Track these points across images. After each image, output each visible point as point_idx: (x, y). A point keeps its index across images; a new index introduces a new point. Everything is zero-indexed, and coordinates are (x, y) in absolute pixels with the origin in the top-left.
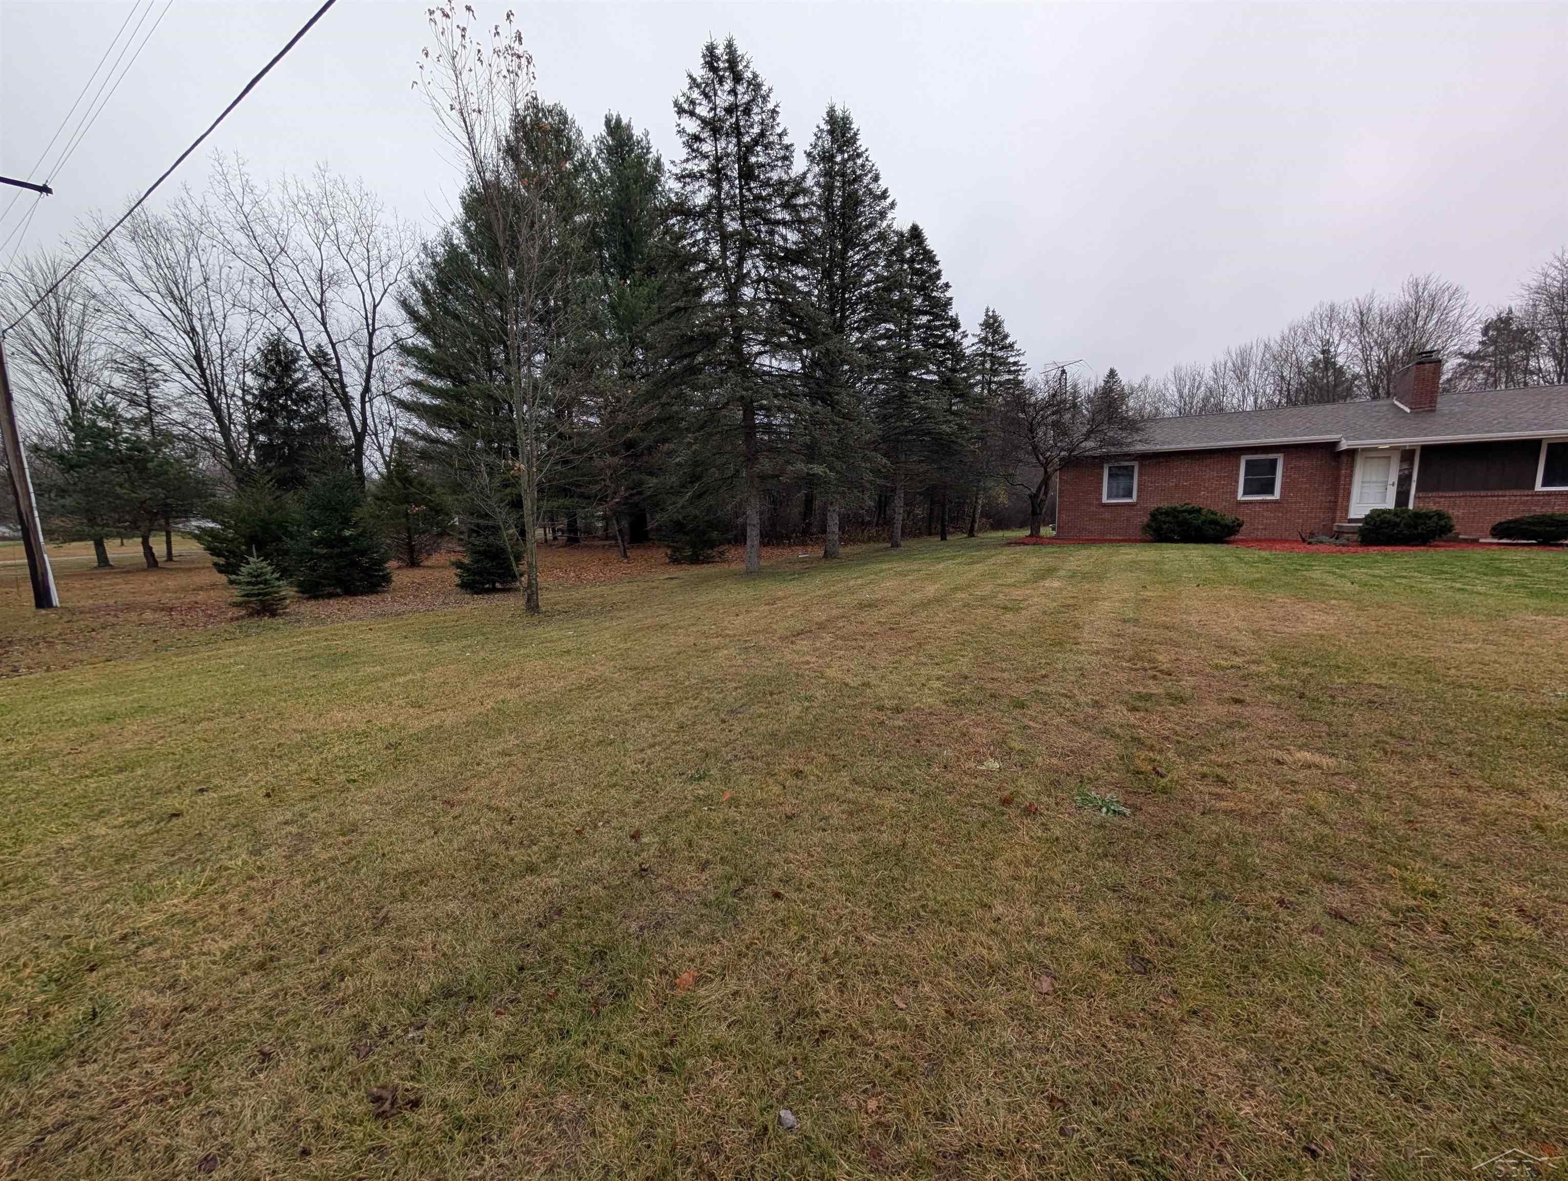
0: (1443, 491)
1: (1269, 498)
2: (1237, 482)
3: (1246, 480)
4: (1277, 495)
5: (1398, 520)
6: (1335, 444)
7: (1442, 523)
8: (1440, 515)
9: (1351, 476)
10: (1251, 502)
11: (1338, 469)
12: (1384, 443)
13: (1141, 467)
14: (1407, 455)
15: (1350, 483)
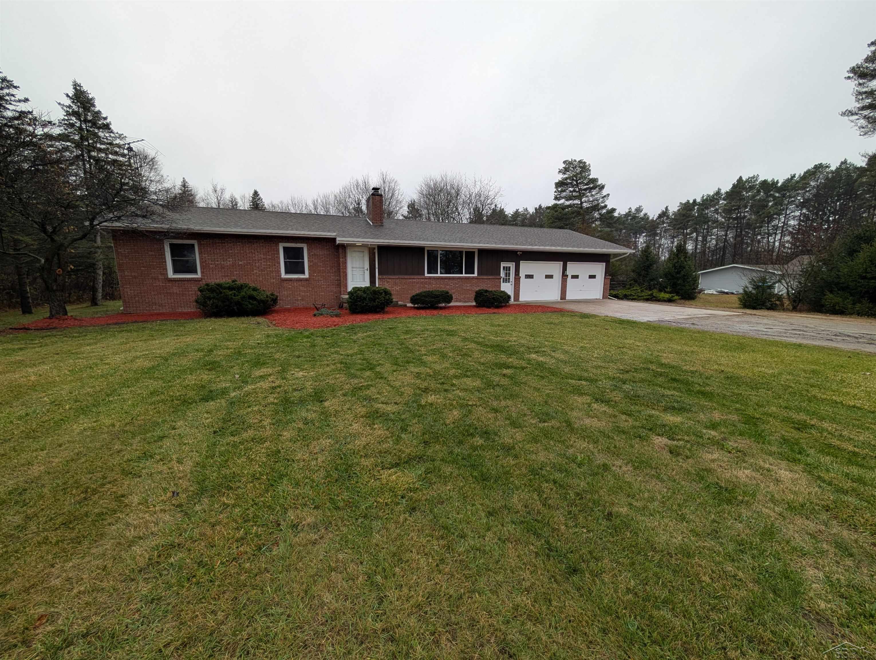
0: (391, 275)
1: (301, 276)
2: (279, 263)
3: (285, 263)
4: (306, 275)
5: (365, 295)
6: (334, 239)
7: (387, 297)
8: (387, 292)
9: (345, 263)
10: (290, 280)
11: (338, 258)
12: (359, 241)
13: (200, 245)
14: (371, 250)
15: (345, 268)
